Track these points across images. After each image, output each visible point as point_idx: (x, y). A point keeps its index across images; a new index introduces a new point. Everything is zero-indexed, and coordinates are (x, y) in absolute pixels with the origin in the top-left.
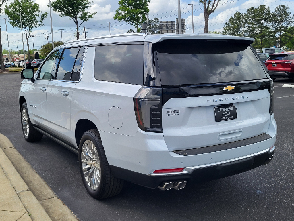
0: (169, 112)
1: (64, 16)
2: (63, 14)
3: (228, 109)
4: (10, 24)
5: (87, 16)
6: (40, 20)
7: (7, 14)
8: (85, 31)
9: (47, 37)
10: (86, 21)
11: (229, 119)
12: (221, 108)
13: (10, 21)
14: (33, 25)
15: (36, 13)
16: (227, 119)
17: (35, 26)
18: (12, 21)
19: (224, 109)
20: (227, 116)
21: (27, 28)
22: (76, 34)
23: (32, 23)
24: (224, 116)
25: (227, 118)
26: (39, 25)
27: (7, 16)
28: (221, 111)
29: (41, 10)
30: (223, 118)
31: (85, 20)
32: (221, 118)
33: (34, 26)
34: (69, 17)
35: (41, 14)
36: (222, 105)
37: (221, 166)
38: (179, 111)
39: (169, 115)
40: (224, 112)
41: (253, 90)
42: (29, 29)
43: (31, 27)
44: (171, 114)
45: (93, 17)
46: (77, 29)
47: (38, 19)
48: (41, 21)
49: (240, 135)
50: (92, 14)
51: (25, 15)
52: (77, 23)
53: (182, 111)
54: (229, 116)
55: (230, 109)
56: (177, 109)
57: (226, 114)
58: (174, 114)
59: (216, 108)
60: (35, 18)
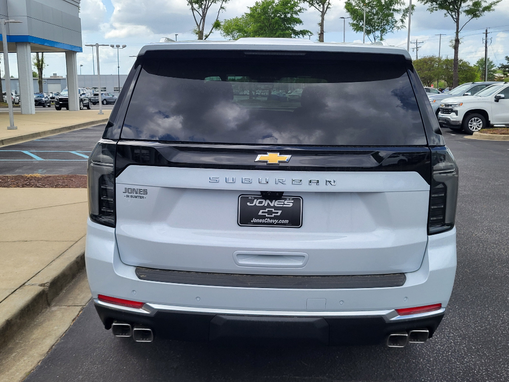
0: (127, 190)
1: (437, 10)
2: (435, 6)
3: (276, 203)
4: (352, 28)
5: (481, 9)
6: (401, 18)
7: (348, 11)
8: (486, 36)
9: (417, 48)
10: (479, 16)
11: (277, 224)
12: (257, 199)
13: (352, 22)
14: (387, 27)
15: (396, 7)
16: (273, 224)
17: (391, 29)
18: (355, 22)
19: (265, 203)
20: (271, 218)
21: (378, 33)
22: (454, 42)
23: (386, 24)
24: (264, 217)
25: (271, 221)
26: (398, 28)
27: (348, 15)
28: (257, 204)
29: (405, 2)
30: (260, 221)
31: (475, 16)
32: (254, 220)
33: (389, 29)
34: (445, 11)
35: (403, 7)
36: (262, 192)
37: (222, 319)
38: (145, 192)
39: (128, 196)
40: (264, 208)
41: (362, 168)
42: (380, 36)
43: (383, 31)
44: (132, 194)
45: (493, 10)
46: (457, 32)
47: (397, 17)
48: (402, 21)
49: (300, 263)
50: (491, 4)
51: (377, 11)
52: (457, 22)
53: (153, 193)
54: (275, 218)
55: (284, 204)
56: (143, 188)
57: (270, 213)
58: (136, 195)
59: (244, 197)
60: (392, 15)
